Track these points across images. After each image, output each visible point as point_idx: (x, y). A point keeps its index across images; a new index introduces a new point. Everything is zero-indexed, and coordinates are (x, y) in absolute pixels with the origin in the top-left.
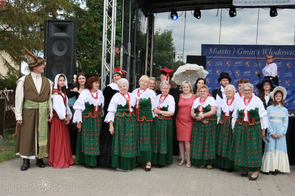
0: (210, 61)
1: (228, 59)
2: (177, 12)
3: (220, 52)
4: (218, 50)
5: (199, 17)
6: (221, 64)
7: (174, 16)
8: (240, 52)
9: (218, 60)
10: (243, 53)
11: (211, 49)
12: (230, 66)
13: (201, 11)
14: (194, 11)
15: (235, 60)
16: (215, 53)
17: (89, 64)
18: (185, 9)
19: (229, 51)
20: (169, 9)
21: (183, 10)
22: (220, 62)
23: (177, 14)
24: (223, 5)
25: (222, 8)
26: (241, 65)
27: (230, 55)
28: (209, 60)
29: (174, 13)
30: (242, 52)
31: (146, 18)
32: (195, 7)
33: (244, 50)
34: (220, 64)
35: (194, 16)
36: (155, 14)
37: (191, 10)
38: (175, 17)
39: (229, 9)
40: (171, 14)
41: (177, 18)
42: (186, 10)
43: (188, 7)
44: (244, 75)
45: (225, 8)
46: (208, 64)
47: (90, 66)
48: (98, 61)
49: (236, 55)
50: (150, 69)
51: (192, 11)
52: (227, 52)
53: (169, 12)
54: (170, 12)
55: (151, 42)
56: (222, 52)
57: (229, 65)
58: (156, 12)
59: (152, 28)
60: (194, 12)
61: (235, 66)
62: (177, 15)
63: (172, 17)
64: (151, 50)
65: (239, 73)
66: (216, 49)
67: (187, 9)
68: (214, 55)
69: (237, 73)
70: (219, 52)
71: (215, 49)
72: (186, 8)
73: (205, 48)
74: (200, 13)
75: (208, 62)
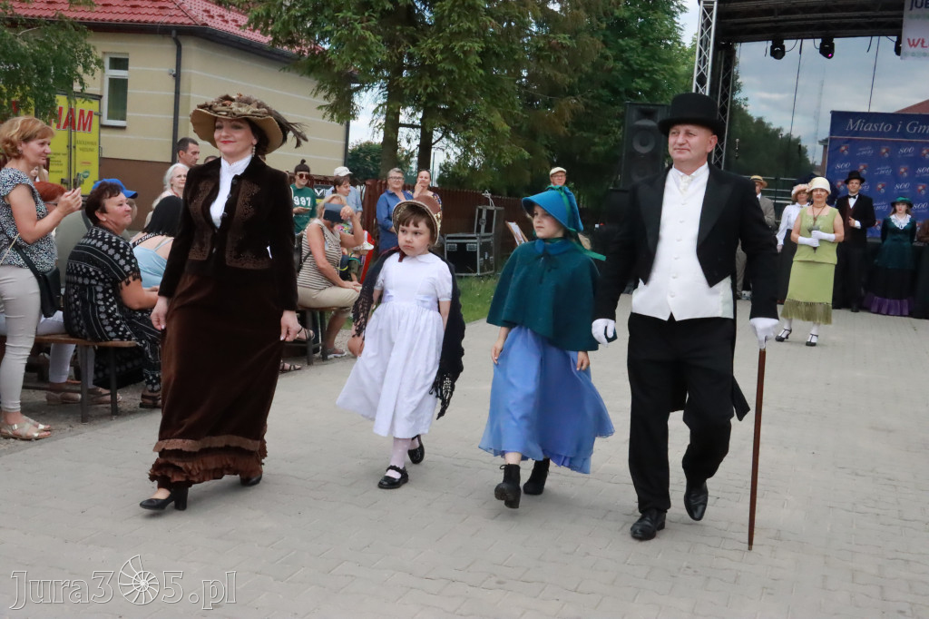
0: (848, 145)
1: (885, 143)
2: (785, 42)
3: (870, 127)
4: (865, 124)
5: (830, 55)
6: (870, 152)
7: (777, 50)
8: (911, 129)
9: (865, 143)
10: (917, 130)
11: (851, 121)
12: (890, 156)
13: (835, 40)
14: (821, 40)
15: (899, 145)
16: (859, 128)
17: (595, 144)
18: (801, 36)
19: (888, 127)
21: (797, 38)
22: (869, 148)
23: (784, 45)
25: (880, 36)
26: (912, 155)
27: (891, 134)
28: (847, 143)
29: (777, 45)
30: (915, 128)
33: (920, 124)
34: (867, 151)
35: (821, 52)
36: (737, 45)
37: (814, 38)
38: (779, 54)
40: (772, 47)
42: (802, 39)
43: (809, 33)
44: (917, 176)
45: (887, 36)
46: (843, 151)
47: (597, 149)
48: (613, 138)
49: (903, 134)
50: (721, 159)
51: (816, 40)
52: (883, 127)
53: (768, 40)
54: (770, 43)
55: (727, 103)
56: (873, 127)
57: (887, 155)
58: (741, 41)
59: (729, 75)
60: (821, 44)
61: (899, 156)
62: (783, 48)
63: (773, 54)
65: (906, 171)
66: (861, 122)
67: (805, 36)
68: (857, 133)
69: (902, 170)
70: (868, 127)
71: (859, 121)
72: (804, 33)
73: (839, 118)
74: (832, 46)
75: (843, 148)
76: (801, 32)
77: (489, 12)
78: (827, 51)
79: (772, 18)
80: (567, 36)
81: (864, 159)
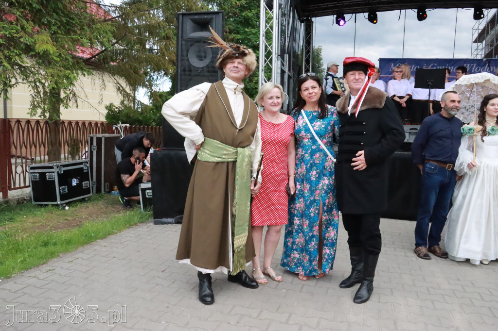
2: (345, 15)
5: (375, 22)
7: (340, 20)
13: (377, 13)
14: (368, 13)
18: (354, 11)
20: (333, 11)
21: (352, 13)
23: (344, 17)
24: (408, 4)
25: (406, 9)
29: (340, 17)
31: (302, 24)
32: (369, 8)
35: (369, 20)
36: (313, 19)
37: (363, 12)
38: (342, 22)
39: (416, 10)
40: (337, 18)
41: (345, 23)
42: (356, 13)
43: (360, 9)
45: (411, 9)
51: (365, 13)
53: (333, 15)
54: (335, 16)
55: (309, 56)
58: (316, 16)
59: (310, 38)
60: (369, 15)
62: (344, 19)
63: (338, 22)
64: (309, 67)
67: (357, 11)
72: (357, 9)
73: (384, 63)
74: (376, 16)
76: (355, 8)
78: (373, 19)
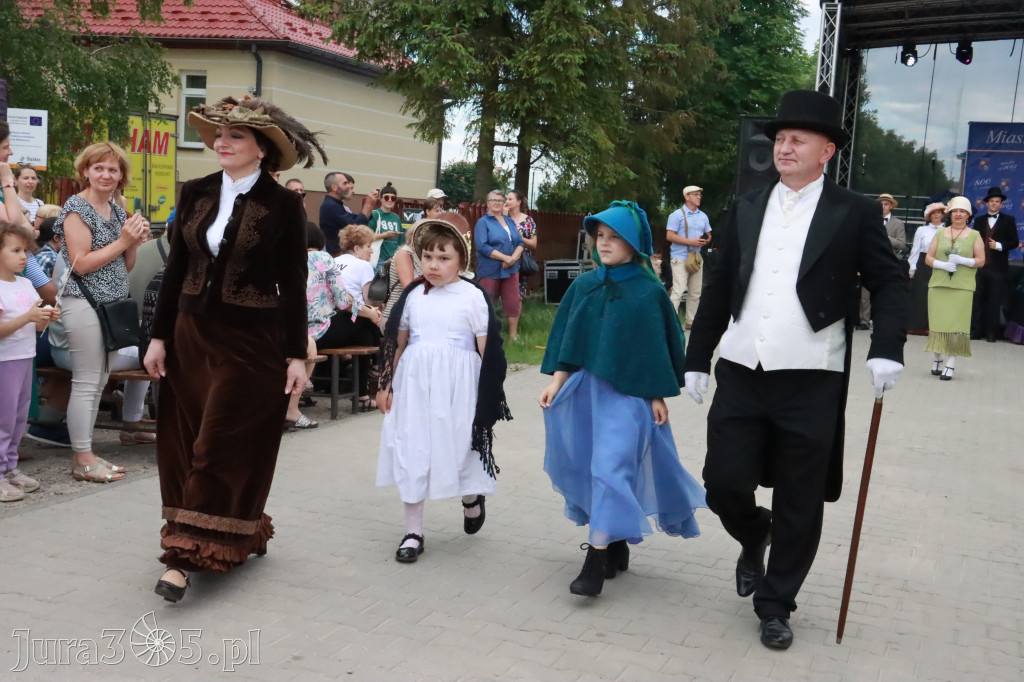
0: (988, 159)
2: (917, 48)
3: (1013, 140)
4: (1008, 135)
5: (967, 60)
6: (1013, 167)
7: (908, 56)
9: (1006, 157)
11: (992, 133)
13: (973, 44)
14: (957, 44)
16: (1001, 140)
17: (707, 162)
18: (935, 41)
20: (898, 41)
21: (931, 43)
22: (1011, 162)
23: (916, 52)
28: (987, 157)
29: (909, 51)
34: (1010, 165)
35: (957, 58)
36: (864, 52)
37: (950, 42)
38: (911, 61)
40: (903, 54)
41: (916, 62)
42: (936, 43)
43: (944, 36)
46: (983, 166)
47: (710, 167)
48: (727, 155)
50: (846, 177)
51: (952, 44)
53: (898, 46)
54: (901, 49)
56: (1016, 139)
60: (959, 47)
62: (915, 55)
63: (904, 60)
66: (1003, 133)
67: (940, 40)
68: (999, 146)
70: (1011, 139)
71: (1000, 134)
72: (939, 37)
73: (978, 130)
74: (970, 51)
75: (983, 163)
76: (935, 36)
77: (592, 21)
78: (964, 56)
79: (903, 21)
80: (675, 46)
81: (1005, 174)
